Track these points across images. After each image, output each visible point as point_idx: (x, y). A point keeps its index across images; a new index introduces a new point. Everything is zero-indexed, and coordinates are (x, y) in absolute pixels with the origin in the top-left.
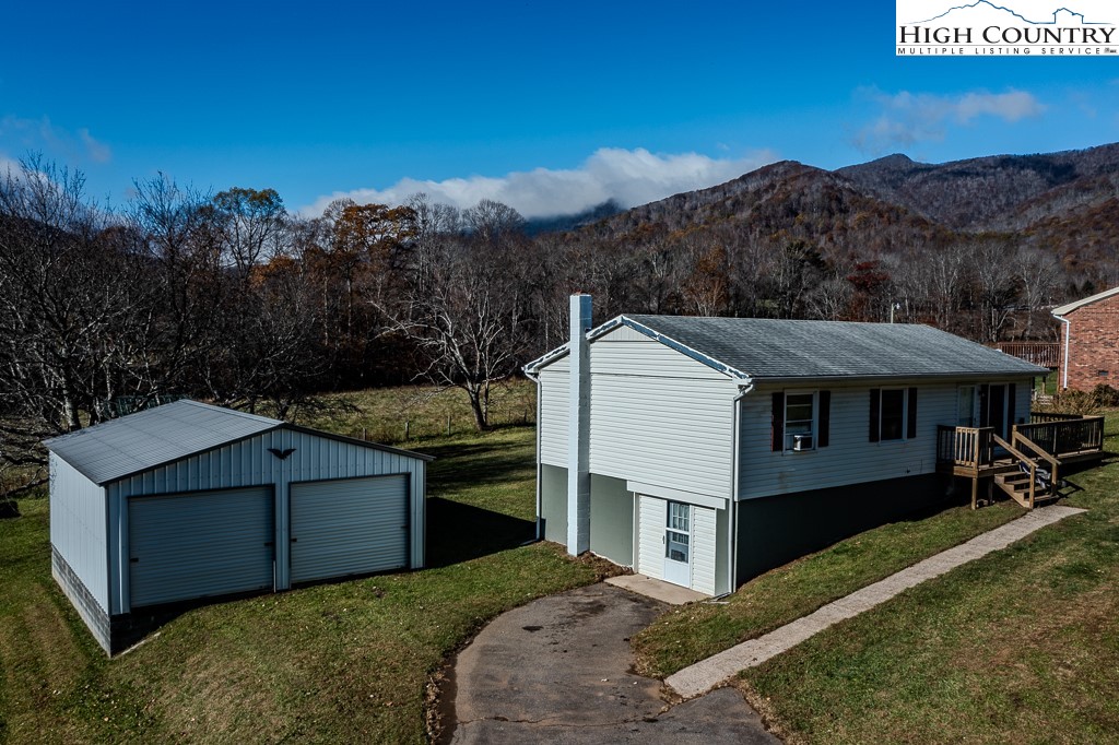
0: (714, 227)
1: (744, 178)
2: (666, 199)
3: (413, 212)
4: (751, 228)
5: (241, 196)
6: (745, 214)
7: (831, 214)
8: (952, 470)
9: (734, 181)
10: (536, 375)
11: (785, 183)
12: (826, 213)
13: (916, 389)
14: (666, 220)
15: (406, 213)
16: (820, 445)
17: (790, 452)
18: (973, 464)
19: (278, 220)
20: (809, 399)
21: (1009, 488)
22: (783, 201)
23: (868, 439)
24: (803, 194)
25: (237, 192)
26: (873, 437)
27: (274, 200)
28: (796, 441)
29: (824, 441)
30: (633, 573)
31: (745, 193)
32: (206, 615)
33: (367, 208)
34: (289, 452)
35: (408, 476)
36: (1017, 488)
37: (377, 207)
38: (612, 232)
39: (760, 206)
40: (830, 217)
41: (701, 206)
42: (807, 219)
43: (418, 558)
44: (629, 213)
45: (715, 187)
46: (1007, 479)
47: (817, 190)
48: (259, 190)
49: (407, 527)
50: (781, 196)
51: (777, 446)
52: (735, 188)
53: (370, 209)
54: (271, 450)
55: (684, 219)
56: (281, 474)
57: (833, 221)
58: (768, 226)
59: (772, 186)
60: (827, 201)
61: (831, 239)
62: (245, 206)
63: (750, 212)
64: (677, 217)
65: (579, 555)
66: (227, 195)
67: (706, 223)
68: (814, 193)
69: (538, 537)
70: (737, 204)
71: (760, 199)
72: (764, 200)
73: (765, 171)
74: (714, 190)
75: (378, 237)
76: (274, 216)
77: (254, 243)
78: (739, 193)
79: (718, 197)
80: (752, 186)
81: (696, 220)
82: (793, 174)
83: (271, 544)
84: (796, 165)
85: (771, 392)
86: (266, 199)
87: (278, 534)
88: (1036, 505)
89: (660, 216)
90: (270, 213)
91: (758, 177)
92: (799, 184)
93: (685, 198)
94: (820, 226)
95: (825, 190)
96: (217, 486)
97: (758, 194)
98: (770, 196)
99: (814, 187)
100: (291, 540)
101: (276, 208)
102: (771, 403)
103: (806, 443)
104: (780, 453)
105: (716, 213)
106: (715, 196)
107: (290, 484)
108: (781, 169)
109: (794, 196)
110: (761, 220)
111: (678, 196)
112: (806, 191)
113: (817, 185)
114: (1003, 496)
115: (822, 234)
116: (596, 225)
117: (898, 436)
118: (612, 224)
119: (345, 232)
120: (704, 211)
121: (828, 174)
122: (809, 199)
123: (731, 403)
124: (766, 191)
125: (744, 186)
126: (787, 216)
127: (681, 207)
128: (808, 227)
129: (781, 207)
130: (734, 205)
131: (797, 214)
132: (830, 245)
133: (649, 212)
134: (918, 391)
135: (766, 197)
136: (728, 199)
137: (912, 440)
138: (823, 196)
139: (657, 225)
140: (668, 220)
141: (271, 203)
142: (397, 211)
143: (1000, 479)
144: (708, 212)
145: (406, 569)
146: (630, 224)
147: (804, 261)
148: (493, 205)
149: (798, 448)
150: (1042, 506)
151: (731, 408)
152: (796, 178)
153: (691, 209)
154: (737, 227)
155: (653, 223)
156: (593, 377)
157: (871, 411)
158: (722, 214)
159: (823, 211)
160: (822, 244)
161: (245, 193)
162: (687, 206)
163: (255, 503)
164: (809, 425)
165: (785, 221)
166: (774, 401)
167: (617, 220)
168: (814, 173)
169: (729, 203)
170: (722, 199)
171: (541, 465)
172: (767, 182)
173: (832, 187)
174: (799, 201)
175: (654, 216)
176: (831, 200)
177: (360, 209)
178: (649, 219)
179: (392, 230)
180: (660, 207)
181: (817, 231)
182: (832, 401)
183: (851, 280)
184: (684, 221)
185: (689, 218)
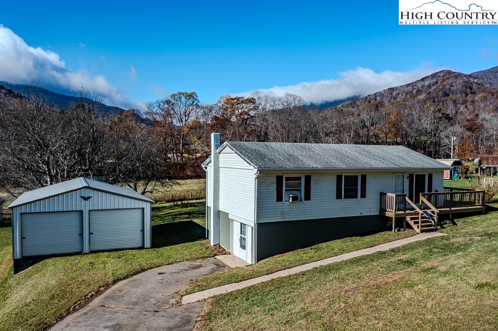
0: (407, 103)
1: (423, 80)
2: (384, 91)
3: (254, 99)
4: (425, 102)
5: (182, 95)
6: (422, 96)
7: (467, 95)
8: (385, 214)
9: (418, 81)
10: (206, 168)
11: (443, 81)
12: (464, 94)
13: (366, 175)
14: (384, 100)
15: (251, 101)
16: (305, 200)
17: (288, 202)
18: (394, 211)
19: (196, 105)
20: (299, 179)
21: (411, 223)
22: (442, 89)
23: (335, 198)
24: (452, 86)
25: (180, 93)
26: (339, 196)
27: (195, 97)
28: (290, 197)
29: (308, 197)
30: (230, 254)
31: (423, 86)
32: (49, 261)
33: (235, 99)
34: (89, 198)
35: (143, 209)
36: (415, 223)
37: (239, 98)
38: (358, 106)
39: (430, 92)
40: (466, 97)
41: (401, 93)
42: (454, 98)
43: (148, 243)
44: (366, 98)
45: (409, 84)
46: (412, 219)
47: (459, 84)
48: (189, 92)
49: (143, 230)
50: (441, 87)
51: (279, 198)
52: (418, 84)
53: (236, 99)
54: (81, 197)
55: (392, 99)
56: (85, 207)
57: (468, 98)
58: (434, 101)
59: (437, 82)
60: (464, 88)
61: (466, 107)
62: (183, 99)
63: (425, 95)
64: (389, 99)
65: (214, 246)
66: (176, 95)
67: (403, 101)
68: (458, 84)
69: (206, 237)
70: (419, 92)
71: (430, 88)
72: (432, 89)
73: (433, 76)
74: (408, 85)
75: (240, 111)
76: (195, 103)
77: (187, 114)
78: (420, 86)
79: (410, 89)
80: (427, 83)
81: (398, 100)
82: (448, 76)
83: (81, 235)
84: (449, 72)
85: (276, 175)
86: (191, 96)
87: (84, 230)
88: (422, 231)
89: (381, 98)
90: (193, 102)
91: (430, 79)
92: (450, 81)
93: (393, 90)
94: (460, 101)
95: (464, 84)
96: (58, 210)
97: (429, 86)
98: (435, 87)
99: (458, 82)
100: (90, 234)
101: (196, 99)
102: (276, 180)
103: (295, 199)
104: (281, 203)
105: (408, 96)
106: (408, 88)
107: (90, 211)
108: (442, 74)
109: (447, 87)
110: (430, 98)
111: (390, 89)
112: (454, 84)
113: (459, 81)
114: (409, 227)
115: (462, 104)
116: (351, 103)
117: (356, 197)
118: (358, 103)
119: (226, 109)
120: (402, 95)
121: (466, 76)
122: (455, 88)
123: (254, 179)
124: (434, 85)
125: (423, 83)
126: (444, 97)
127: (391, 94)
128: (454, 102)
129: (441, 92)
130: (417, 92)
131: (449, 95)
132: (466, 110)
133: (376, 97)
134: (367, 176)
135: (433, 88)
136: (414, 89)
137: (363, 199)
138: (463, 86)
139: (379, 102)
140: (385, 100)
141: (194, 98)
142: (247, 100)
143: (408, 218)
144: (404, 96)
145: (142, 248)
146: (367, 103)
147: (441, 118)
148: (291, 95)
149: (291, 201)
150: (426, 232)
151: (254, 182)
152: (448, 78)
153: (397, 95)
154: (418, 102)
155: (377, 101)
156: (221, 169)
157: (337, 185)
158: (411, 97)
159: (462, 93)
160: (461, 109)
161: (183, 94)
162: (394, 93)
163: (75, 218)
164: (300, 190)
165: (443, 99)
166: (277, 179)
167: (360, 101)
168: (458, 76)
169: (415, 91)
170: (412, 90)
171: (208, 206)
172: (434, 80)
173: (467, 82)
174: (450, 89)
175: (378, 99)
176: (467, 88)
177: (232, 99)
178: (376, 100)
179: (246, 107)
180: (382, 95)
181: (459, 103)
182: (312, 180)
183: (465, 126)
184: (392, 100)
185: (395, 99)
